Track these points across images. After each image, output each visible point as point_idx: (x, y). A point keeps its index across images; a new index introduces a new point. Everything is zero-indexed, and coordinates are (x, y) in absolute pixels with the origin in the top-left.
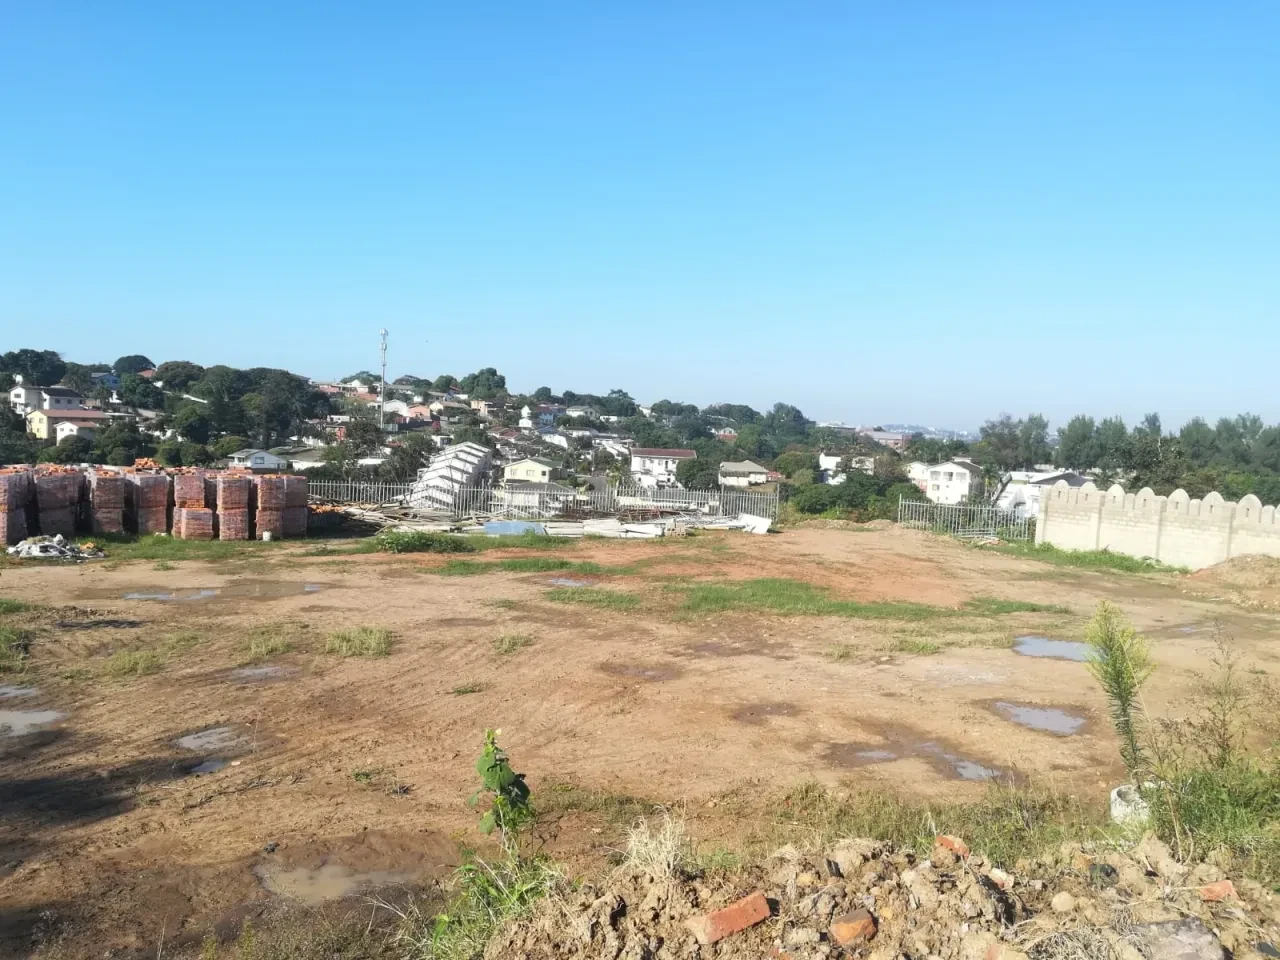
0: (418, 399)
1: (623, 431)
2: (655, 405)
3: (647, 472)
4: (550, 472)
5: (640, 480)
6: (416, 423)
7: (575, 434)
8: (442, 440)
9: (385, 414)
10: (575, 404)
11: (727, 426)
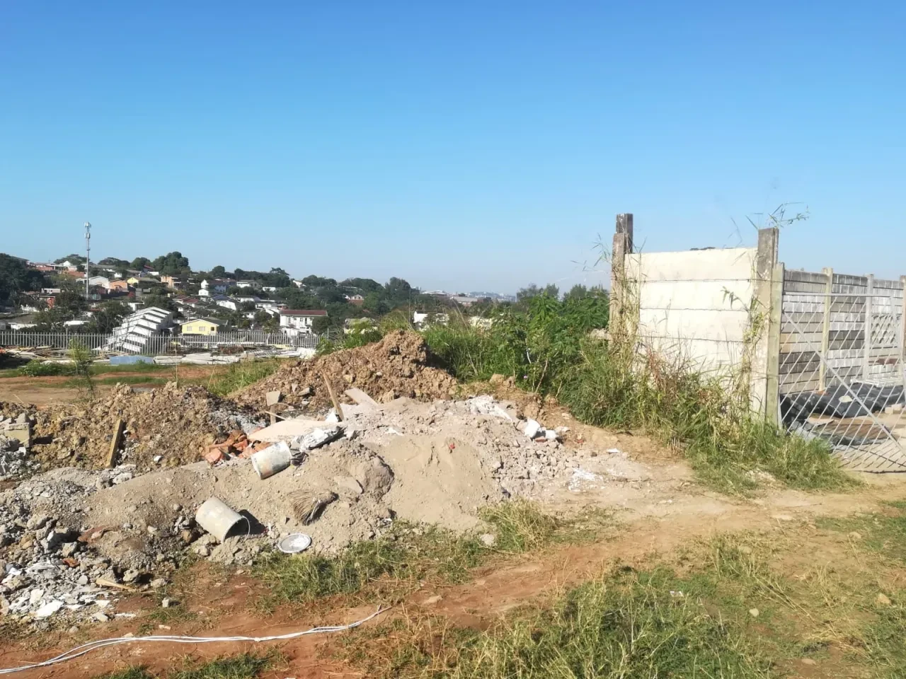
0: (117, 275)
1: (278, 298)
2: (305, 279)
3: (292, 327)
4: (217, 328)
5: (286, 332)
6: (116, 294)
7: (242, 300)
8: (137, 305)
9: (90, 287)
10: (244, 279)
11: (358, 293)
